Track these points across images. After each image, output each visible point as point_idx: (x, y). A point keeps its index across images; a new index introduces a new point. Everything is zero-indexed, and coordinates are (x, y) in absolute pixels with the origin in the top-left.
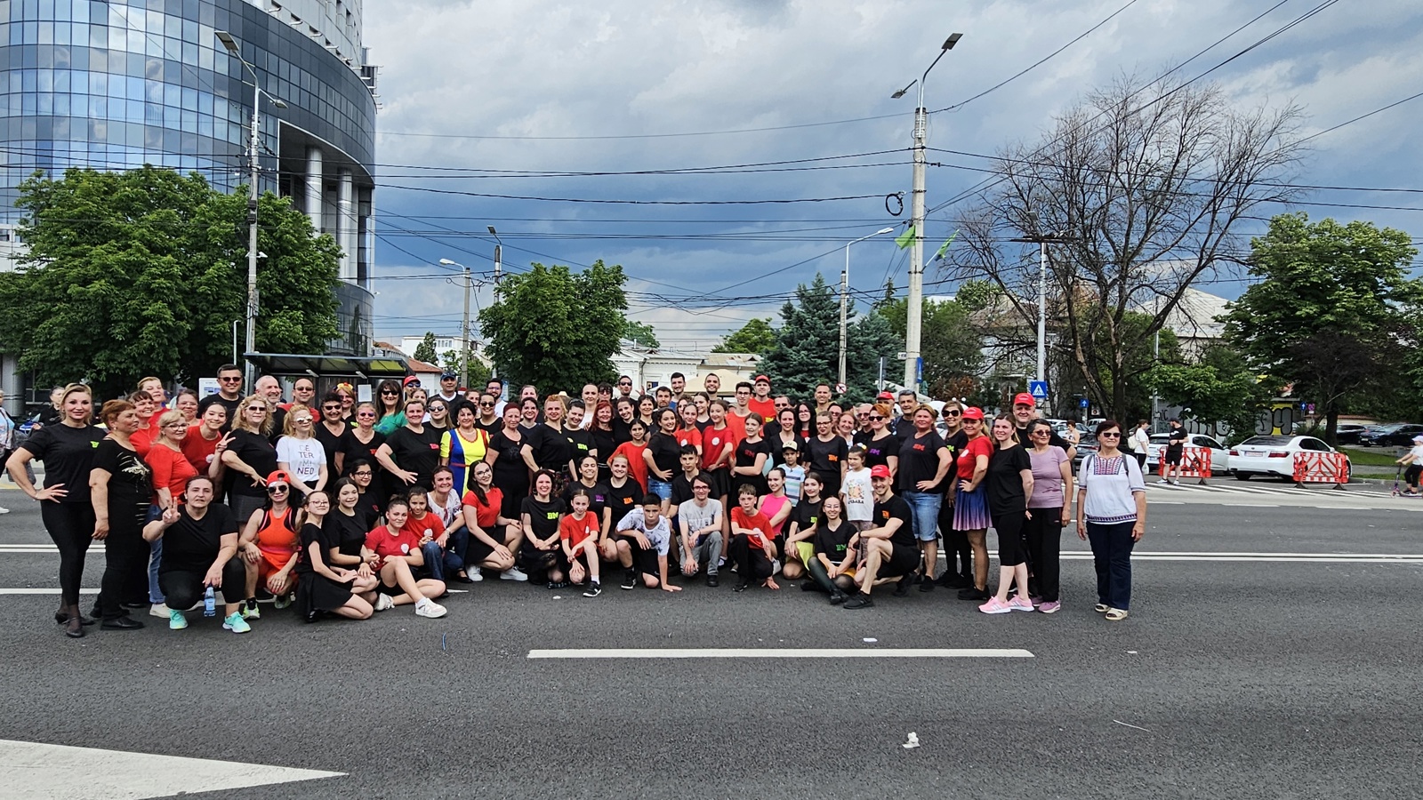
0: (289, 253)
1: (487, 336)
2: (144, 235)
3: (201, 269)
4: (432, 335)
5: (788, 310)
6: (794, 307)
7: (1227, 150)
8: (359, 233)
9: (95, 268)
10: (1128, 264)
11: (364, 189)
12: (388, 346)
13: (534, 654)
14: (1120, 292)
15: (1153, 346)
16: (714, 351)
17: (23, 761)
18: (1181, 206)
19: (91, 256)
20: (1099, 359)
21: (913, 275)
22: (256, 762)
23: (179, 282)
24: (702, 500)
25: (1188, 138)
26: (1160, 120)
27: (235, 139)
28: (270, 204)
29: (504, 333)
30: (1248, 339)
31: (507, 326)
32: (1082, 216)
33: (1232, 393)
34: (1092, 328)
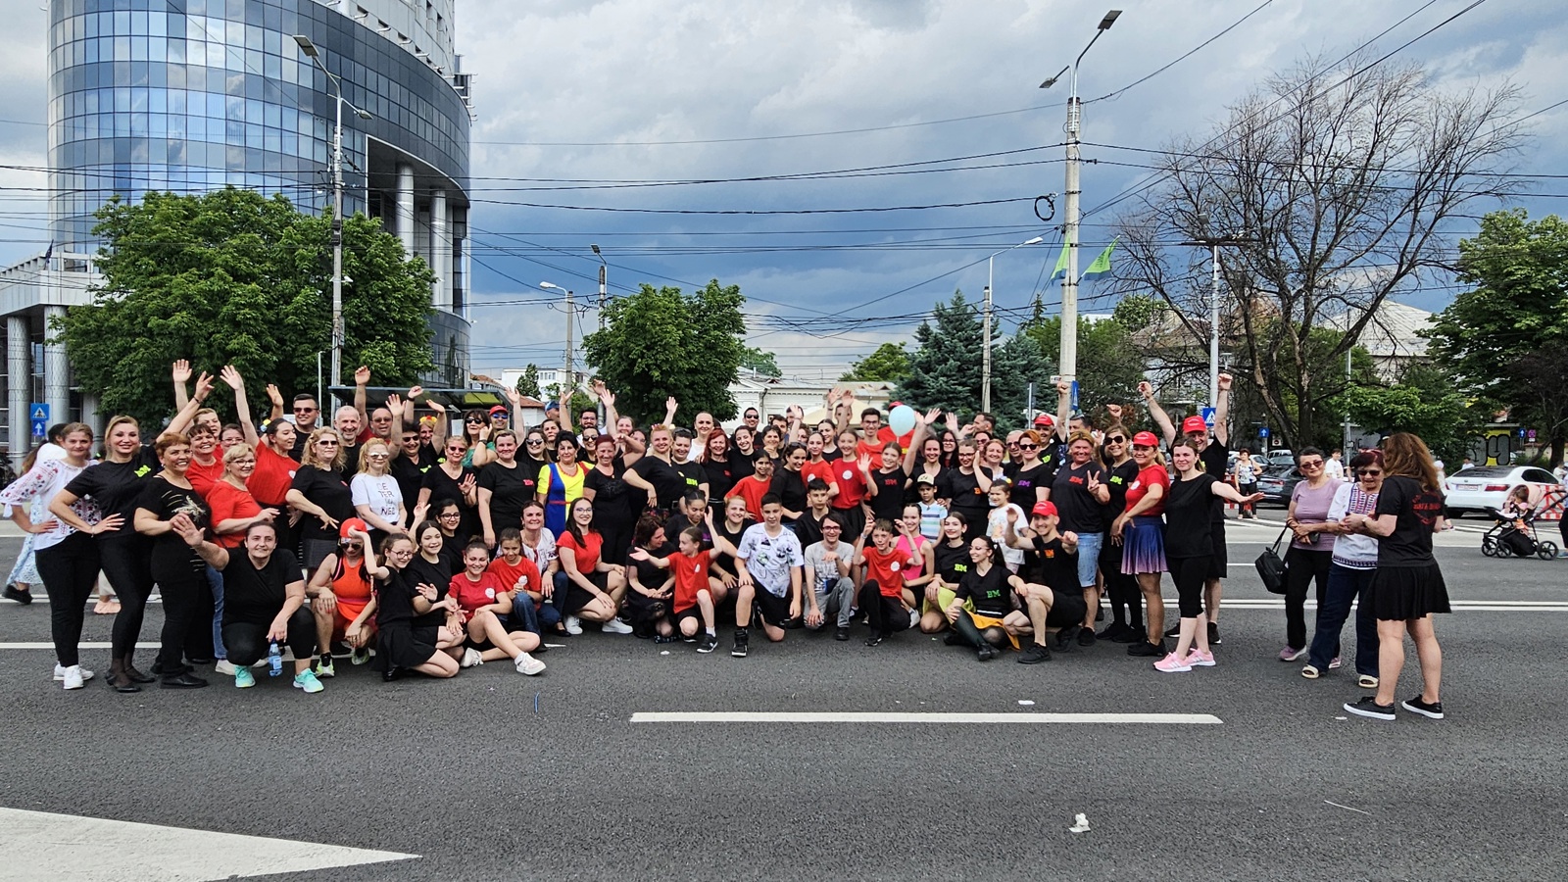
0: (381, 278)
1: (593, 365)
2: (227, 262)
3: (287, 299)
4: (534, 367)
5: (925, 332)
6: (931, 328)
7: (1431, 138)
8: (454, 256)
9: (175, 299)
10: (1314, 273)
11: (459, 208)
12: (487, 379)
13: (638, 717)
14: (1306, 304)
15: (1345, 366)
16: (842, 380)
17: (63, 836)
18: (1378, 205)
19: (171, 287)
20: (1282, 381)
21: (1067, 287)
22: (319, 841)
23: (265, 311)
24: (832, 543)
25: (1384, 126)
26: (1352, 106)
27: (321, 157)
28: (358, 226)
29: (610, 361)
30: (1456, 357)
31: (613, 355)
32: (1260, 219)
33: (1440, 418)
34: (1274, 345)
